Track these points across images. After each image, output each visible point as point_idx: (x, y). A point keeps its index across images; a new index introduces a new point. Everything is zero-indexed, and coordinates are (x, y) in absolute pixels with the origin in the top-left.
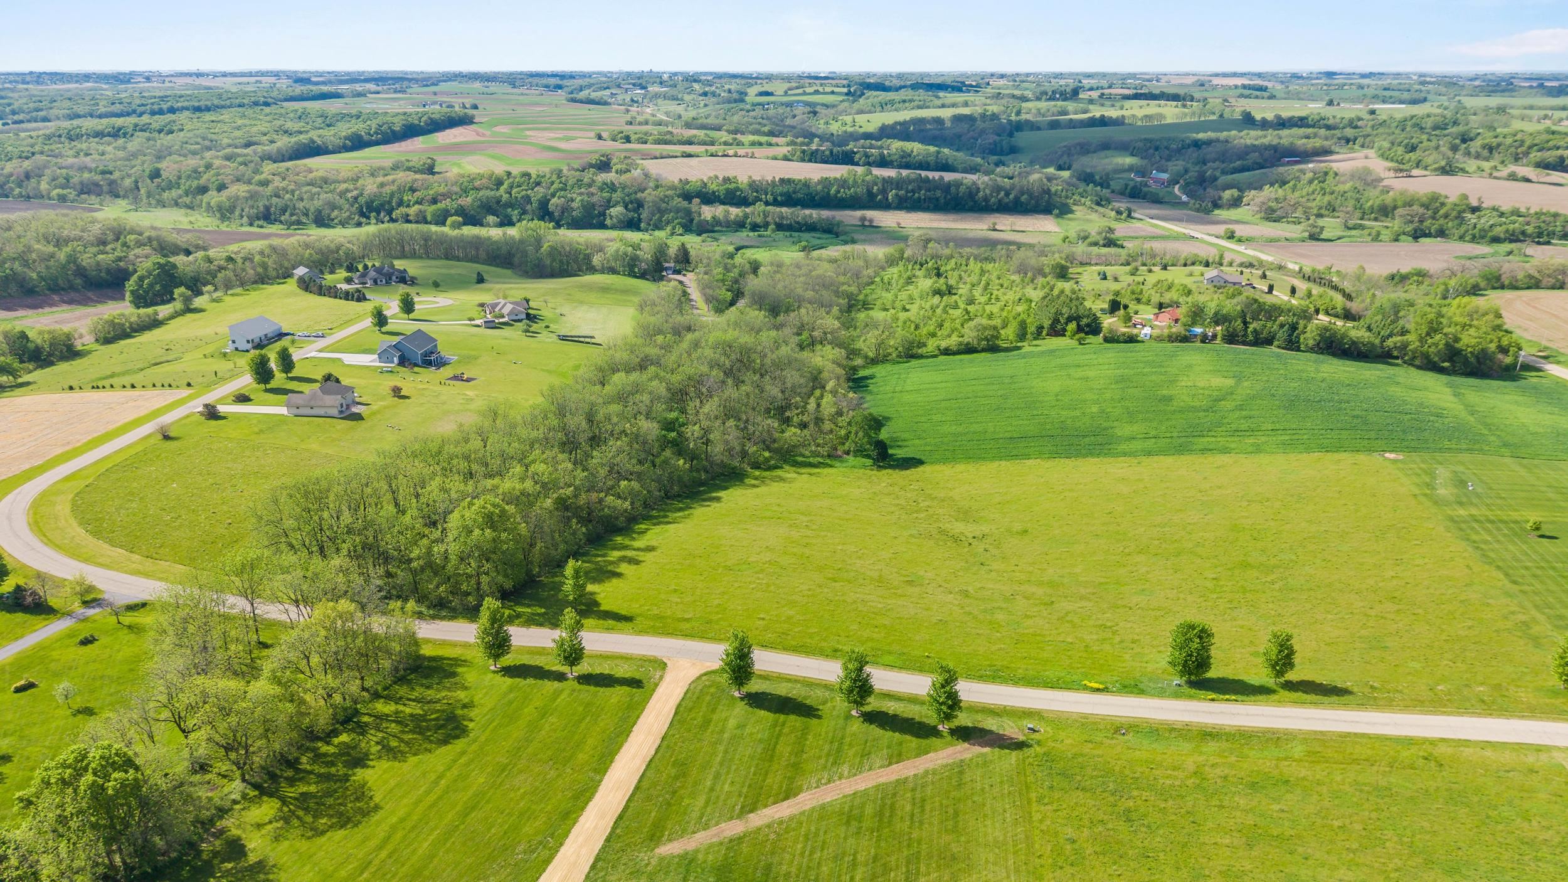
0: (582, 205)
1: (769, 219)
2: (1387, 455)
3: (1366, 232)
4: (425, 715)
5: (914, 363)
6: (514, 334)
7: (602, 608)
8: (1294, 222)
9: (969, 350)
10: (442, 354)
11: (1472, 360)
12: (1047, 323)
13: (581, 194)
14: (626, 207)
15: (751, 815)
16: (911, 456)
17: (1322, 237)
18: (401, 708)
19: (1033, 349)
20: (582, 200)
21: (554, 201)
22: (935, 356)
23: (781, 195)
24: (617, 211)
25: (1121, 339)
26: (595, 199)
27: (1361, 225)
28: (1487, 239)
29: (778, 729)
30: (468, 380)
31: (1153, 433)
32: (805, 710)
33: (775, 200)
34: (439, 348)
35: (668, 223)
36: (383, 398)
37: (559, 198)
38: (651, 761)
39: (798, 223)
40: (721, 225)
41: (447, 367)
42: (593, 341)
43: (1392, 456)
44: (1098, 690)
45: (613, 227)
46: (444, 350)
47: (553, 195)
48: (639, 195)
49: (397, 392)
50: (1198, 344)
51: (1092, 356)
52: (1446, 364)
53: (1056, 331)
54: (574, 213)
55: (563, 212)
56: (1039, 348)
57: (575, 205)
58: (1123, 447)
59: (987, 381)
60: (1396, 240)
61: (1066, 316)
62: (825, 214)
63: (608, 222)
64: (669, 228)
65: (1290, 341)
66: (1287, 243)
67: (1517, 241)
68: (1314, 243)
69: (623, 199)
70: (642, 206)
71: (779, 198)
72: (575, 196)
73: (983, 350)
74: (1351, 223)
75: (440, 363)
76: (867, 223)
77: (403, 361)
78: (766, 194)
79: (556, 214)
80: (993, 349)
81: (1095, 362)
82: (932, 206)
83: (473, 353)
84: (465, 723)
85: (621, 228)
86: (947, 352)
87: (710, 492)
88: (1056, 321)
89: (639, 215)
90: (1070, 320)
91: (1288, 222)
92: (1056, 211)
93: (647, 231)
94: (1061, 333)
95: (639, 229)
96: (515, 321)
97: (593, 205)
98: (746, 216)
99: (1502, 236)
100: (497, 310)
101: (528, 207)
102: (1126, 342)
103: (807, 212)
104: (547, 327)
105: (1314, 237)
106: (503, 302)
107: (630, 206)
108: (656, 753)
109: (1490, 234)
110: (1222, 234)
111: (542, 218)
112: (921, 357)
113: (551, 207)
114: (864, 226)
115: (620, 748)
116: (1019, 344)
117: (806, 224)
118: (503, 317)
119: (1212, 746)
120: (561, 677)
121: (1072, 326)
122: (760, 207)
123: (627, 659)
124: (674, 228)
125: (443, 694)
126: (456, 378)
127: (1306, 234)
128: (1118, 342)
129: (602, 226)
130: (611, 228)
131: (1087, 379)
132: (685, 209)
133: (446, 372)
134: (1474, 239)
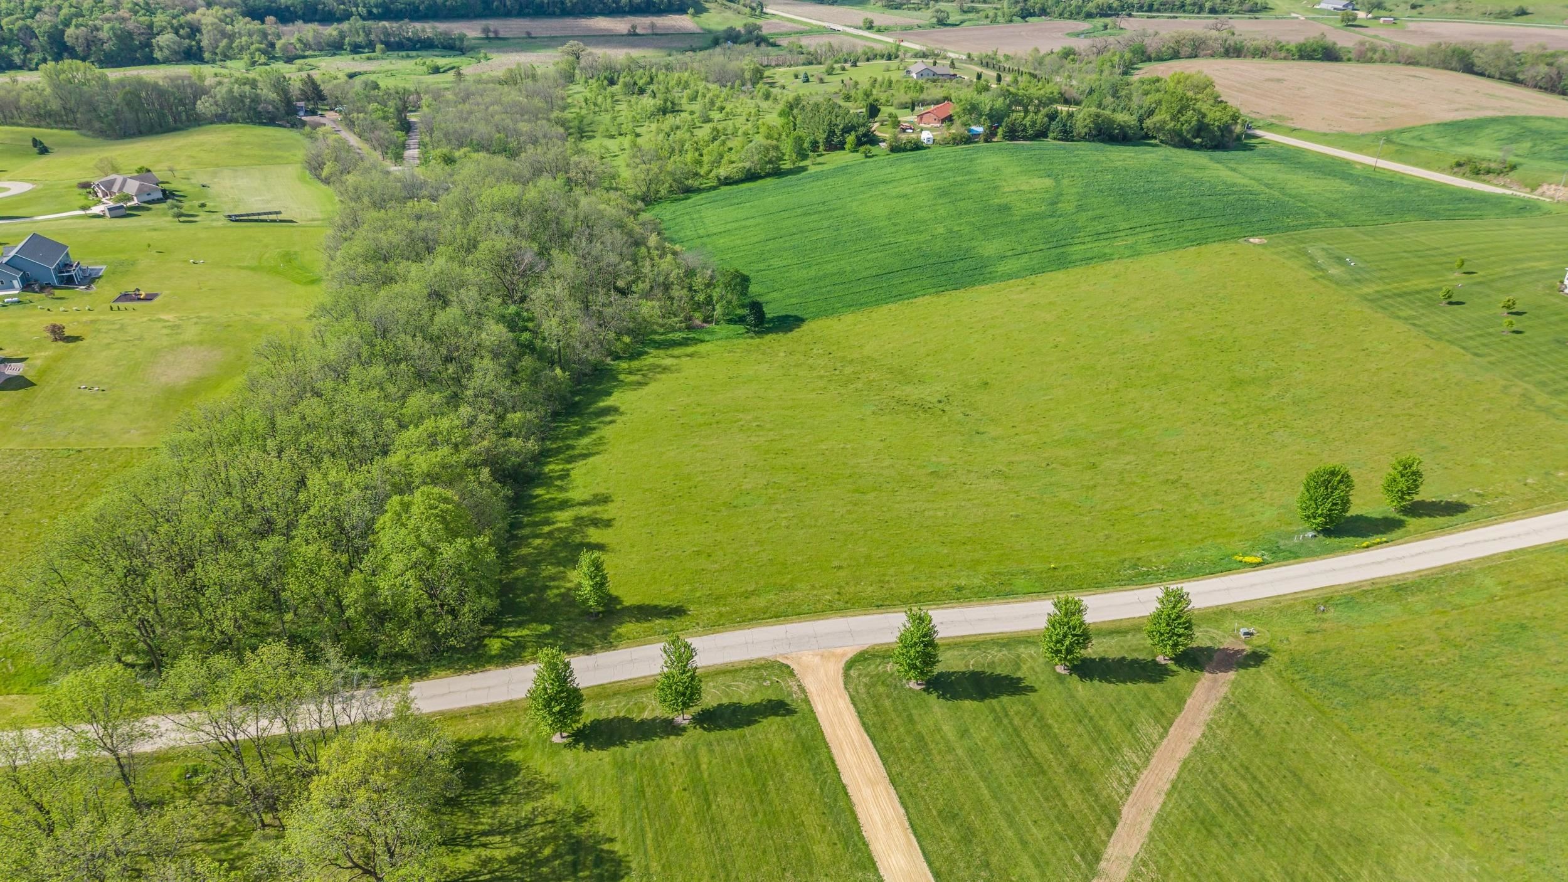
0: (115, 34)
1: (373, 37)
2: (1251, 240)
3: (982, 14)
4: (533, 854)
5: (695, 198)
6: (158, 220)
7: (626, 604)
8: (915, 9)
9: (751, 176)
10: (84, 265)
11: (1218, 133)
12: (821, 137)
13: (108, 20)
14: (177, 33)
15: (1103, 864)
16: (783, 313)
17: (949, 22)
18: (485, 853)
19: (818, 168)
20: (112, 28)
21: (70, 31)
22: (714, 188)
23: (376, 6)
24: (166, 39)
25: (909, 146)
26: (131, 25)
27: (973, 8)
28: (1083, 15)
29: (1005, 721)
30: (150, 298)
31: (1020, 248)
32: (1010, 686)
33: (370, 13)
34: (75, 258)
35: (242, 49)
36: (39, 346)
37: (77, 26)
38: (912, 825)
39: (409, 39)
40: (310, 48)
41: (100, 282)
42: (280, 217)
43: (1256, 240)
44: (1259, 564)
45: (166, 61)
46: (81, 258)
47: (67, 23)
48: (190, 17)
49: (58, 333)
50: (982, 144)
51: (889, 170)
52: (1198, 140)
53: (838, 146)
54: (105, 46)
55: (88, 46)
56: (825, 167)
57: (103, 35)
58: (1002, 268)
59: (799, 211)
60: (1011, 21)
61: (841, 127)
62: (442, 27)
63: (157, 54)
64: (246, 57)
65: (1065, 132)
66: (920, 30)
67: (1107, 16)
68: (943, 28)
69: (170, 23)
70: (199, 30)
71: (375, 11)
72: (98, 23)
73: (768, 175)
74: (966, 6)
75: (89, 279)
76: (491, 35)
77: (28, 285)
78: (357, 6)
79: (79, 49)
80: (778, 173)
81: (899, 176)
82: (558, 11)
83: (123, 257)
84: (606, 847)
85: (178, 62)
86: (728, 182)
87: (595, 402)
88: (832, 133)
89: (199, 42)
90: (847, 130)
91: (909, 9)
92: (691, 10)
93: (214, 61)
94: (841, 146)
95: (202, 61)
96: (149, 202)
97: (130, 34)
98: (342, 35)
99: (1094, 11)
100: (115, 189)
101: (34, 42)
102: (913, 150)
103: (418, 26)
104: (203, 205)
105: (942, 23)
106: (119, 179)
107: (182, 32)
108: (906, 808)
109: (1085, 10)
110: (861, 24)
111: (58, 58)
112: (698, 191)
113: (69, 41)
114: (488, 38)
115: (856, 819)
116: (802, 164)
117: (419, 41)
118: (130, 199)
119: (1417, 601)
120: (670, 728)
121: (851, 139)
122: (355, 23)
123: (730, 672)
124: (252, 55)
125: (528, 807)
126: (125, 297)
127: (934, 20)
128: (905, 150)
129: (151, 61)
130: (164, 62)
131: (904, 196)
132: (259, 30)
133: (104, 291)
134: (1071, 16)
